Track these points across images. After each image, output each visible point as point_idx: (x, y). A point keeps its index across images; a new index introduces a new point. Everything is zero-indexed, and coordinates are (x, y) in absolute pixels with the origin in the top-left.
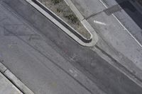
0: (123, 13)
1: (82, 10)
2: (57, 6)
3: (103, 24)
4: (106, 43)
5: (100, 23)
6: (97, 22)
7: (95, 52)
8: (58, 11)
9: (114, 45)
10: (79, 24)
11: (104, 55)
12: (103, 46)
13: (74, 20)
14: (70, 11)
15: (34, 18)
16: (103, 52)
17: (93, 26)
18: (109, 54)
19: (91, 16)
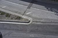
0: (34, 5)
1: (20, 13)
2: (10, 17)
6: (28, 13)
8: (12, 19)
9: (39, 17)
10: (22, 18)
12: (35, 20)
13: (19, 18)
14: (16, 16)
16: (37, 22)
18: (39, 21)
19: (24, 13)
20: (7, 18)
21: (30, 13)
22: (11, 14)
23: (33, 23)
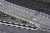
1: (26, 18)
3: (37, 19)
4: (43, 25)
5: (36, 19)
6: (35, 20)
7: (42, 30)
8: (17, 22)
9: (47, 24)
10: (28, 23)
12: (43, 27)
14: (22, 20)
16: (45, 29)
17: (34, 21)
18: (48, 28)
19: (31, 19)
22: (16, 18)
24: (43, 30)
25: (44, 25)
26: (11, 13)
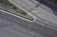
0: (42, 5)
6: (34, 12)
9: (43, 18)
11: (40, 23)
14: (22, 11)
15: (9, 17)
20: (13, 10)
21: (37, 11)
22: (18, 8)
23: (36, 22)
24: (38, 23)
25: (40, 19)
26: (14, 2)
